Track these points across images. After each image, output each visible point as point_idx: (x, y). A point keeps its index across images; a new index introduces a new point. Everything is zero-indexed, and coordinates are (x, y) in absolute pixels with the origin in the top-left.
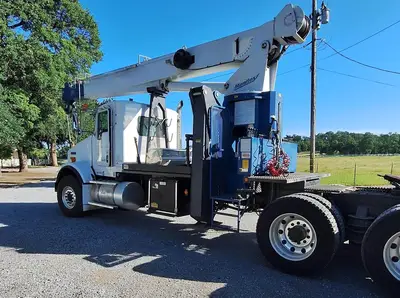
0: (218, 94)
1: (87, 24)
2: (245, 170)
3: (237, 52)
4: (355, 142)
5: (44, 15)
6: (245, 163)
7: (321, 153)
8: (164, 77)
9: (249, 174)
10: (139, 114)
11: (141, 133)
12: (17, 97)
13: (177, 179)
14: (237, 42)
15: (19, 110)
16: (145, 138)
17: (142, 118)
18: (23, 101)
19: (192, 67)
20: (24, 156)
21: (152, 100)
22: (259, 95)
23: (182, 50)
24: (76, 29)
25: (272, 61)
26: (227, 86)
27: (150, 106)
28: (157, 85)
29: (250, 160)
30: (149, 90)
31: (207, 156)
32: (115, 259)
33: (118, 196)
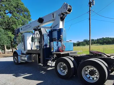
0: (46, 30)
1: (26, 11)
2: (52, 51)
3: (53, 17)
4: (111, 40)
5: (14, 9)
6: (52, 49)
7: (100, 44)
8: (37, 26)
9: (53, 52)
10: (32, 36)
11: (32, 41)
12: (8, 33)
13: (38, 53)
14: (53, 14)
15: (9, 36)
16: (33, 43)
17: (32, 37)
18: (10, 34)
19: (43, 22)
20: (13, 49)
21: (35, 32)
22: (58, 29)
23: (40, 18)
24: (23, 13)
25: (62, 19)
26: (51, 27)
27: (34, 34)
28: (36, 28)
29: (53, 48)
30: (34, 29)
31: (43, 47)
32: (20, 75)
33: (26, 59)
